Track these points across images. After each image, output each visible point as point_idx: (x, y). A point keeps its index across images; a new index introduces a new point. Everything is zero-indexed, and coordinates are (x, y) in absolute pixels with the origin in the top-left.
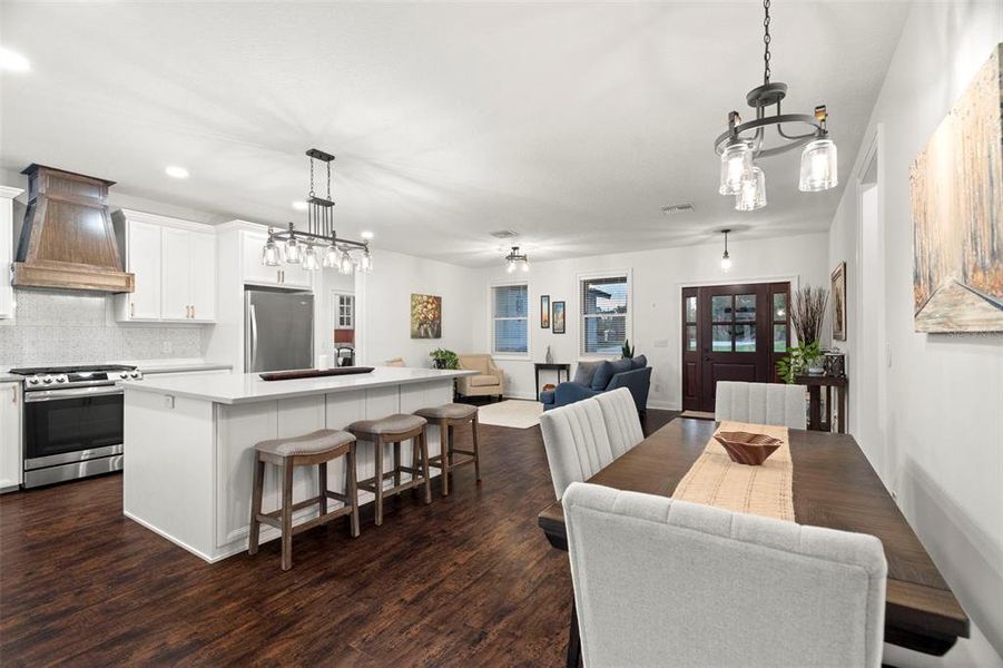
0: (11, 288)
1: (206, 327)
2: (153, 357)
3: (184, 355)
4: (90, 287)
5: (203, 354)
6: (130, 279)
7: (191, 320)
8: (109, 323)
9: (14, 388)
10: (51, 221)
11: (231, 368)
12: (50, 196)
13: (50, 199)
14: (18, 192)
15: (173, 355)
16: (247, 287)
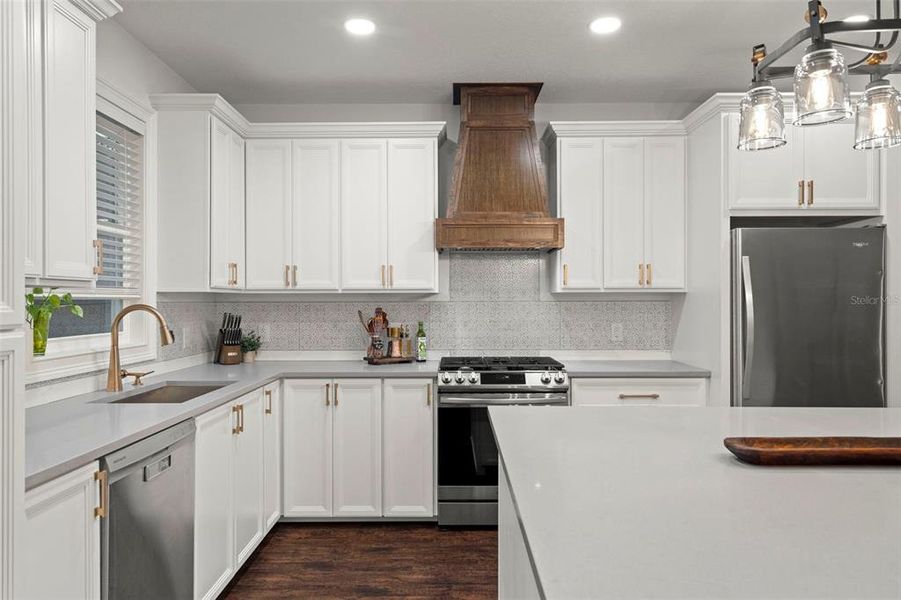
0: (437, 254)
1: (672, 300)
2: (598, 347)
3: (640, 345)
4: (511, 245)
5: (669, 344)
6: (558, 227)
7: (646, 288)
8: (544, 295)
9: (429, 385)
10: (472, 156)
11: (708, 376)
12: (473, 123)
13: (472, 128)
14: (439, 126)
15: (624, 345)
16: (736, 222)
